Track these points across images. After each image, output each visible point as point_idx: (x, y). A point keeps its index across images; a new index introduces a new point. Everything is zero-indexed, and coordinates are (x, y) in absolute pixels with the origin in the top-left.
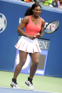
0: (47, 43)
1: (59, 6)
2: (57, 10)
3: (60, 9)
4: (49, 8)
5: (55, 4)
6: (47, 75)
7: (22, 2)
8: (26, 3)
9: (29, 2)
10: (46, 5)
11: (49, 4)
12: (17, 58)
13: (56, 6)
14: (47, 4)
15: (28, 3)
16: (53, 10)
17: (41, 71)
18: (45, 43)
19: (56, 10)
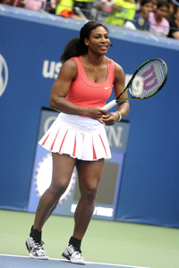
0: (120, 129)
1: (153, 27)
2: (147, 38)
3: (155, 34)
4: (125, 33)
5: (141, 21)
6: (121, 219)
7: (52, 17)
8: (61, 19)
9: (70, 17)
10: (118, 25)
11: (126, 21)
12: (37, 173)
13: (146, 27)
14: (121, 22)
15: (66, 20)
16: (138, 38)
17: (104, 209)
18: (116, 131)
19: (144, 39)
